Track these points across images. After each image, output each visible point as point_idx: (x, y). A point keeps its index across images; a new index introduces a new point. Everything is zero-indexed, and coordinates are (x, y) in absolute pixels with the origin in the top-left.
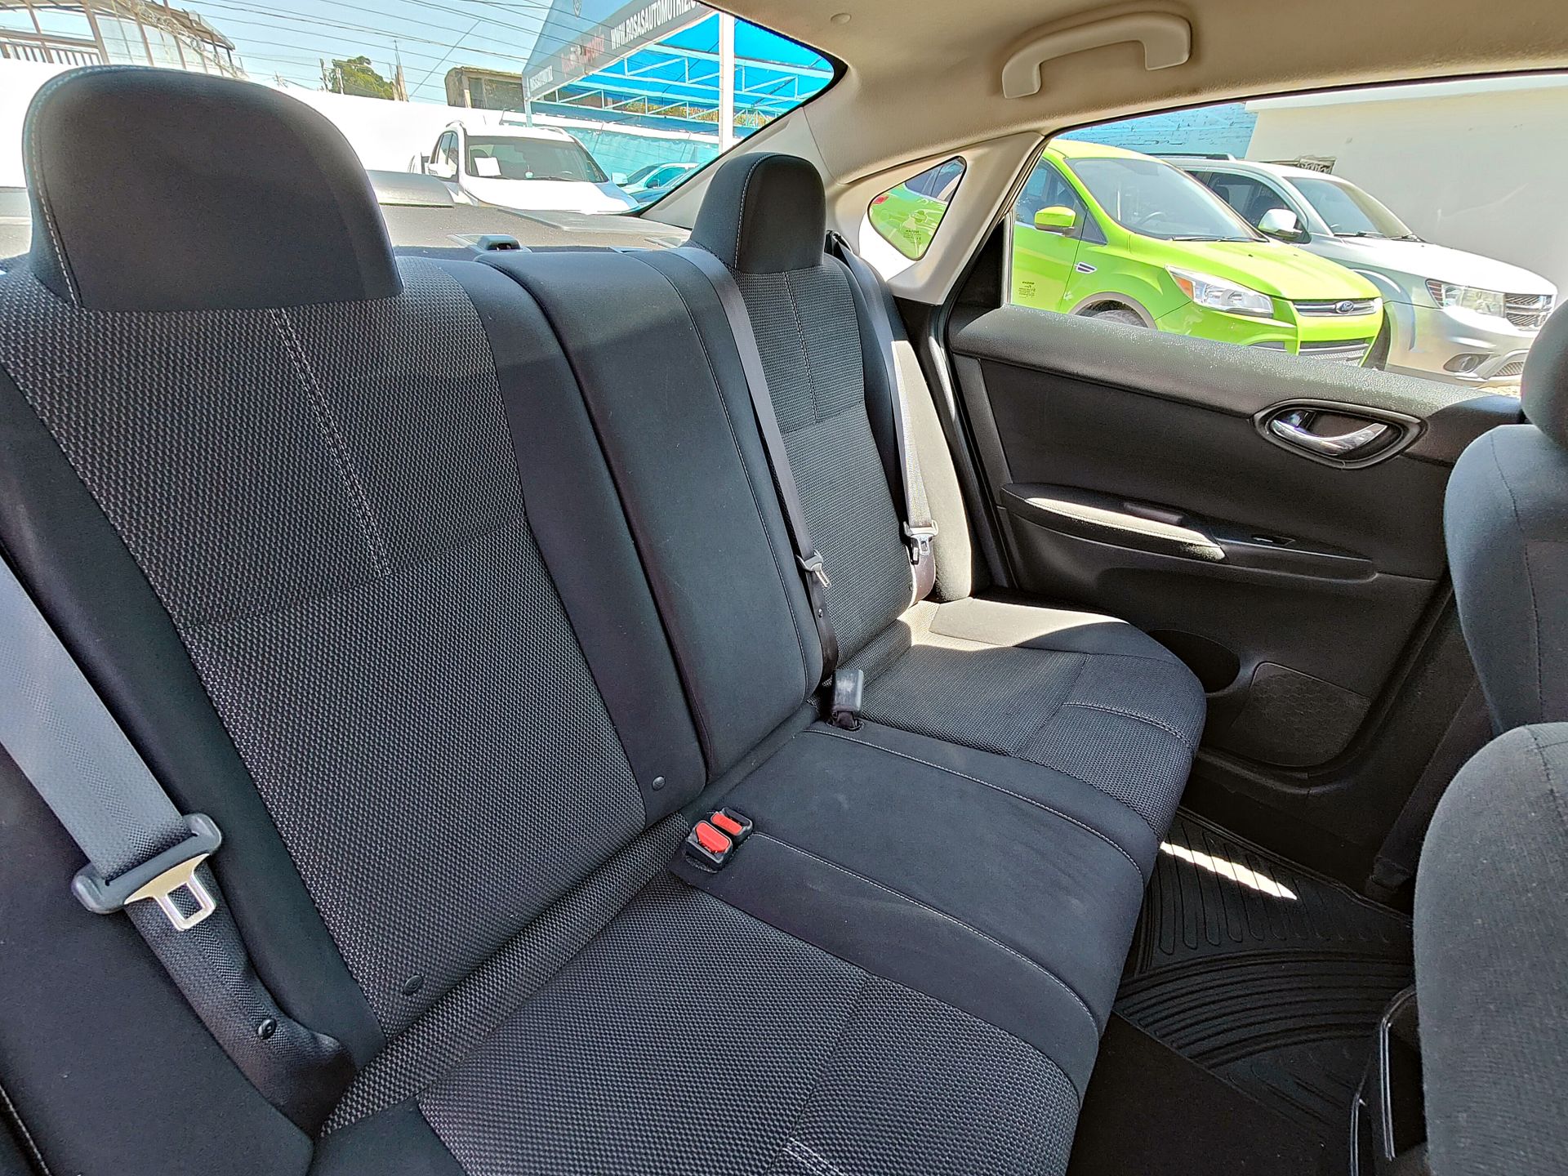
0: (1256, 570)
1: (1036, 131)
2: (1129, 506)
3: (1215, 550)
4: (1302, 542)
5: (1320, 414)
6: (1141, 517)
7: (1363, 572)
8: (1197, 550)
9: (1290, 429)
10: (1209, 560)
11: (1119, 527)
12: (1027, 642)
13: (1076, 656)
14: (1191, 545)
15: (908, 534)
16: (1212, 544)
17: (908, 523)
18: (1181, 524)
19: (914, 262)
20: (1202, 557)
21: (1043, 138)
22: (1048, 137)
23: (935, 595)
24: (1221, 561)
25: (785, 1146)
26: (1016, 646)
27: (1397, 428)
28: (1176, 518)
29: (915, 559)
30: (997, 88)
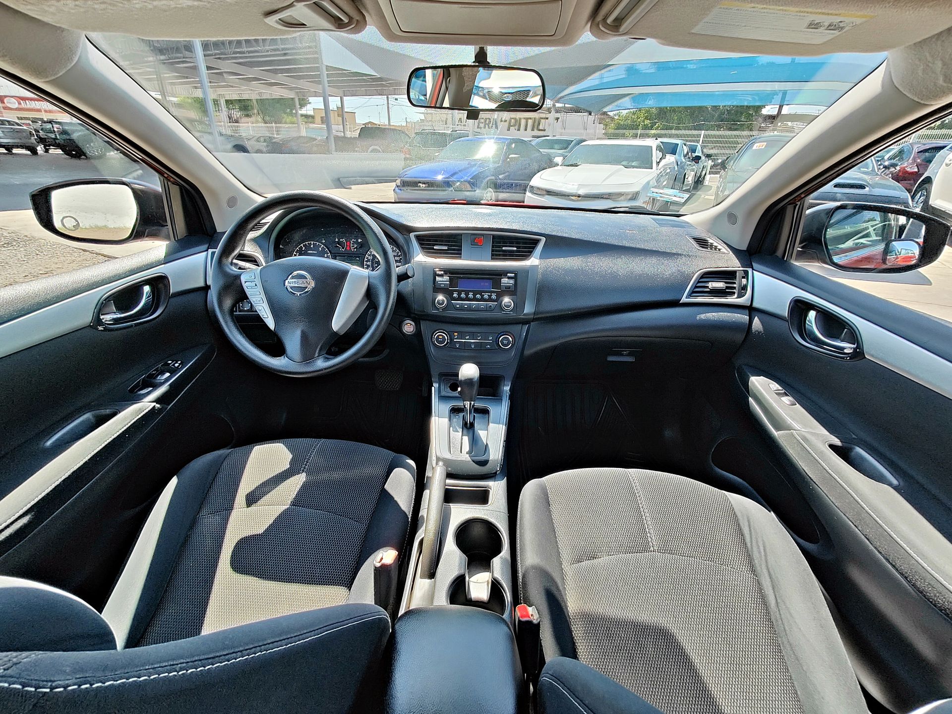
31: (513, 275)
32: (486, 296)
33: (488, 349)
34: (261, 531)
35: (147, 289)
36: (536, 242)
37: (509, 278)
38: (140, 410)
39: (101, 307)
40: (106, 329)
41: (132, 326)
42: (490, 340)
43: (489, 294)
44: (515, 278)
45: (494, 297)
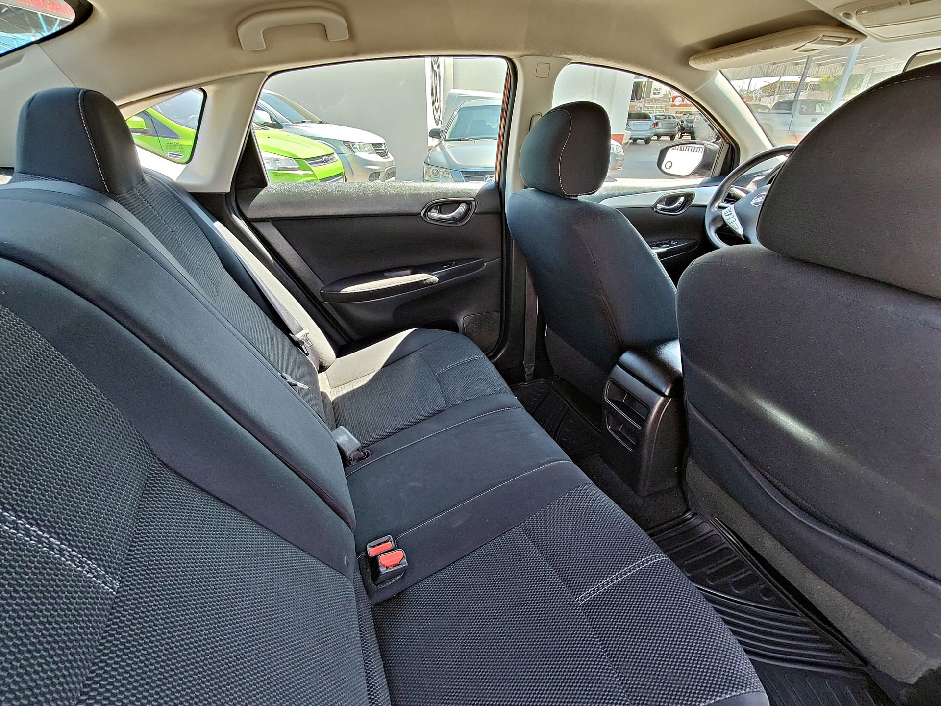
0: (451, 280)
1: (264, 72)
2: (386, 274)
3: (433, 278)
4: (458, 262)
5: (441, 205)
6: (401, 276)
7: (480, 265)
8: (428, 281)
9: (435, 214)
10: (434, 284)
11: (389, 286)
12: (386, 362)
13: (415, 354)
14: (425, 280)
15: (296, 339)
16: (431, 276)
17: (292, 334)
18: (413, 273)
19: (184, 166)
20: (431, 284)
21: (267, 77)
22: (270, 76)
23: (322, 368)
24: (438, 282)
25: (579, 604)
26: (383, 367)
27: (468, 203)
28: (409, 271)
29: (306, 352)
30: (236, 41)
35: (682, 199)
39: (660, 201)
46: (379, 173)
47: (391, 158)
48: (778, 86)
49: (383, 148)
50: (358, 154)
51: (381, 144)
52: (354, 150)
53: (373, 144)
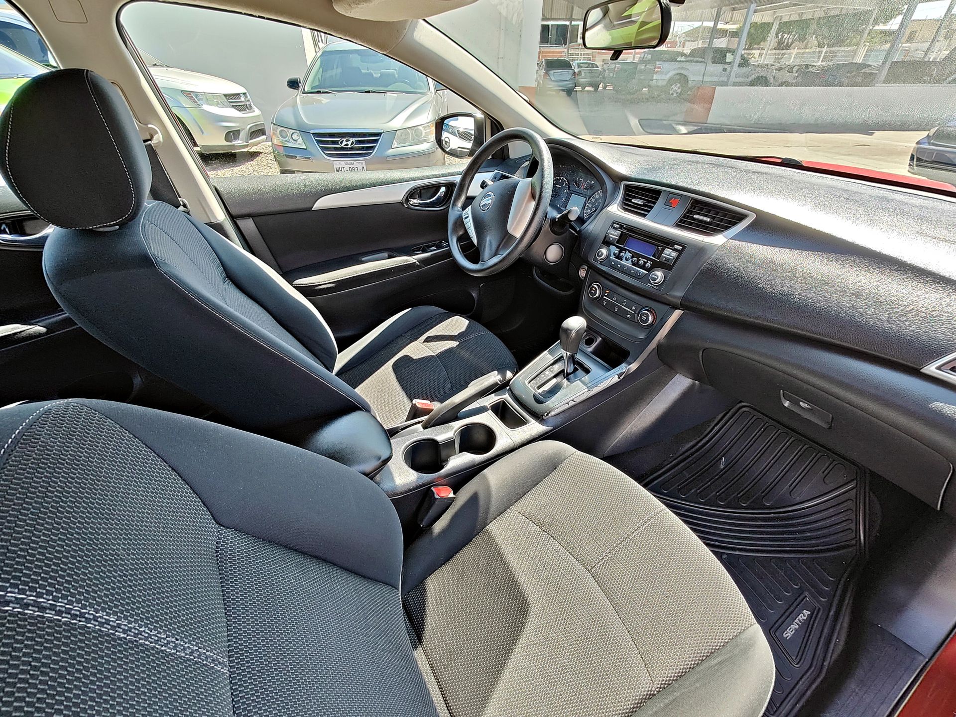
31: (679, 248)
32: (641, 262)
33: (628, 318)
34: (415, 358)
35: (443, 189)
36: (741, 217)
37: (675, 250)
38: (406, 261)
39: (411, 194)
40: (408, 208)
41: (424, 210)
42: (633, 310)
43: (646, 261)
44: (680, 252)
45: (648, 265)
46: (238, 132)
47: (257, 112)
48: (701, 30)
49: (243, 99)
50: (206, 107)
51: (239, 94)
52: (199, 103)
53: (225, 95)
